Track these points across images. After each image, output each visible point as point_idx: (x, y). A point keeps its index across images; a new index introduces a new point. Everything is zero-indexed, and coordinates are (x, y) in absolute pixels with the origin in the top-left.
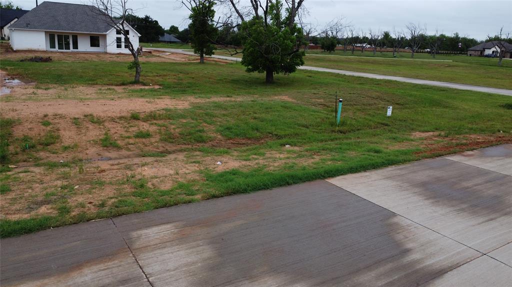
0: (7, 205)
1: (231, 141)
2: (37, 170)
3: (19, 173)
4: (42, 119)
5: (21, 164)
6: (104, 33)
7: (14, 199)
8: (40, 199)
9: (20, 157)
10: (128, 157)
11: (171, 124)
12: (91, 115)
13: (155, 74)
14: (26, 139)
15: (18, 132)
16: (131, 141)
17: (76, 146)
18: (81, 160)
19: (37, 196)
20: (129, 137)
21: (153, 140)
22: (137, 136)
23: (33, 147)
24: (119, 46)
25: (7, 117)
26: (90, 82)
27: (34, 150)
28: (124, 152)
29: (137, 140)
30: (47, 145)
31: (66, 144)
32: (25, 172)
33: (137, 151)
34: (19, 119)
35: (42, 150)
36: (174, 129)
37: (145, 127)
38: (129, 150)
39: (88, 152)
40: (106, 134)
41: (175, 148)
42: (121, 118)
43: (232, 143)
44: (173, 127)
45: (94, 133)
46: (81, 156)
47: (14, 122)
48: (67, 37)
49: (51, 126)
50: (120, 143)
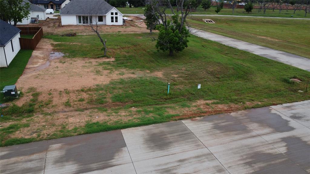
0: (26, 132)
1: (114, 104)
2: (41, 116)
3: (36, 117)
4: (49, 92)
5: (37, 113)
6: (105, 15)
7: (29, 130)
8: (35, 131)
9: (38, 110)
10: (72, 111)
11: (95, 94)
12: (67, 89)
13: (119, 47)
14: (42, 101)
15: (40, 98)
16: (76, 103)
17: (56, 105)
18: (56, 112)
19: (35, 129)
20: (76, 101)
21: (84, 102)
22: (79, 101)
23: (43, 106)
24: (112, 21)
25: (38, 91)
26: (84, 57)
27: (43, 107)
28: (71, 109)
29: (78, 103)
30: (47, 105)
31: (54, 104)
32: (38, 117)
33: (76, 108)
34: (41, 92)
35: (45, 107)
36: (95, 97)
37: (85, 96)
38: (73, 107)
39: (59, 108)
40: (69, 99)
41: (90, 107)
42: (77, 91)
43: (114, 105)
44: (95, 95)
45: (65, 99)
46: (56, 110)
47: (39, 94)
48: (87, 17)
49: (51, 95)
50: (72, 104)
